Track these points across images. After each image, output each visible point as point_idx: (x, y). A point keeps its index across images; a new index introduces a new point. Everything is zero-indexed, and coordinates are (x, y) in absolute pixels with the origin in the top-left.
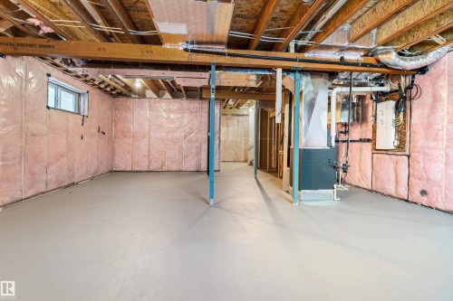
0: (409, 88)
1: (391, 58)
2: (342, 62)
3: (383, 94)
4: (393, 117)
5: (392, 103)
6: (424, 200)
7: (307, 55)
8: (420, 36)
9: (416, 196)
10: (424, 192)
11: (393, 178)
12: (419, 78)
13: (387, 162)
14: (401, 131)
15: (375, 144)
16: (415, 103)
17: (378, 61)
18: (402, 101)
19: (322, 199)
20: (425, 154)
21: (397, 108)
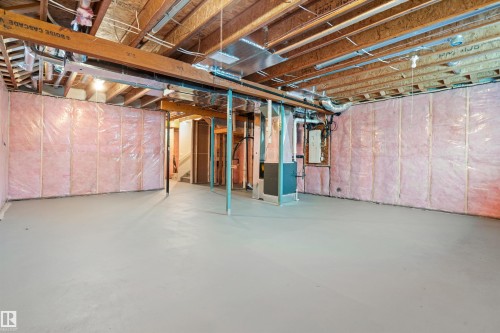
0: (330, 123)
1: (328, 104)
2: (305, 101)
3: (313, 124)
4: (320, 141)
5: (319, 132)
6: (339, 194)
7: (288, 94)
8: (346, 96)
9: (335, 192)
10: (339, 190)
11: (319, 182)
12: (335, 118)
13: (315, 172)
14: (325, 151)
15: (308, 159)
16: (334, 134)
17: (321, 104)
18: (326, 131)
19: (289, 201)
20: (340, 166)
21: (323, 136)
